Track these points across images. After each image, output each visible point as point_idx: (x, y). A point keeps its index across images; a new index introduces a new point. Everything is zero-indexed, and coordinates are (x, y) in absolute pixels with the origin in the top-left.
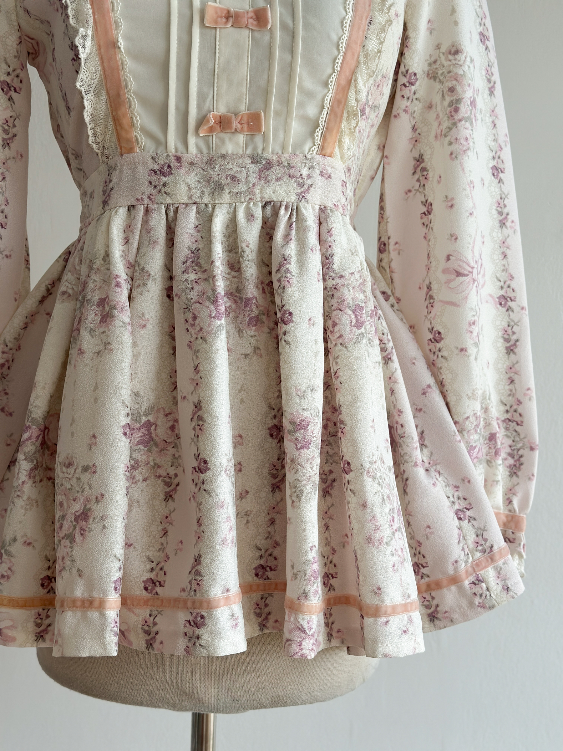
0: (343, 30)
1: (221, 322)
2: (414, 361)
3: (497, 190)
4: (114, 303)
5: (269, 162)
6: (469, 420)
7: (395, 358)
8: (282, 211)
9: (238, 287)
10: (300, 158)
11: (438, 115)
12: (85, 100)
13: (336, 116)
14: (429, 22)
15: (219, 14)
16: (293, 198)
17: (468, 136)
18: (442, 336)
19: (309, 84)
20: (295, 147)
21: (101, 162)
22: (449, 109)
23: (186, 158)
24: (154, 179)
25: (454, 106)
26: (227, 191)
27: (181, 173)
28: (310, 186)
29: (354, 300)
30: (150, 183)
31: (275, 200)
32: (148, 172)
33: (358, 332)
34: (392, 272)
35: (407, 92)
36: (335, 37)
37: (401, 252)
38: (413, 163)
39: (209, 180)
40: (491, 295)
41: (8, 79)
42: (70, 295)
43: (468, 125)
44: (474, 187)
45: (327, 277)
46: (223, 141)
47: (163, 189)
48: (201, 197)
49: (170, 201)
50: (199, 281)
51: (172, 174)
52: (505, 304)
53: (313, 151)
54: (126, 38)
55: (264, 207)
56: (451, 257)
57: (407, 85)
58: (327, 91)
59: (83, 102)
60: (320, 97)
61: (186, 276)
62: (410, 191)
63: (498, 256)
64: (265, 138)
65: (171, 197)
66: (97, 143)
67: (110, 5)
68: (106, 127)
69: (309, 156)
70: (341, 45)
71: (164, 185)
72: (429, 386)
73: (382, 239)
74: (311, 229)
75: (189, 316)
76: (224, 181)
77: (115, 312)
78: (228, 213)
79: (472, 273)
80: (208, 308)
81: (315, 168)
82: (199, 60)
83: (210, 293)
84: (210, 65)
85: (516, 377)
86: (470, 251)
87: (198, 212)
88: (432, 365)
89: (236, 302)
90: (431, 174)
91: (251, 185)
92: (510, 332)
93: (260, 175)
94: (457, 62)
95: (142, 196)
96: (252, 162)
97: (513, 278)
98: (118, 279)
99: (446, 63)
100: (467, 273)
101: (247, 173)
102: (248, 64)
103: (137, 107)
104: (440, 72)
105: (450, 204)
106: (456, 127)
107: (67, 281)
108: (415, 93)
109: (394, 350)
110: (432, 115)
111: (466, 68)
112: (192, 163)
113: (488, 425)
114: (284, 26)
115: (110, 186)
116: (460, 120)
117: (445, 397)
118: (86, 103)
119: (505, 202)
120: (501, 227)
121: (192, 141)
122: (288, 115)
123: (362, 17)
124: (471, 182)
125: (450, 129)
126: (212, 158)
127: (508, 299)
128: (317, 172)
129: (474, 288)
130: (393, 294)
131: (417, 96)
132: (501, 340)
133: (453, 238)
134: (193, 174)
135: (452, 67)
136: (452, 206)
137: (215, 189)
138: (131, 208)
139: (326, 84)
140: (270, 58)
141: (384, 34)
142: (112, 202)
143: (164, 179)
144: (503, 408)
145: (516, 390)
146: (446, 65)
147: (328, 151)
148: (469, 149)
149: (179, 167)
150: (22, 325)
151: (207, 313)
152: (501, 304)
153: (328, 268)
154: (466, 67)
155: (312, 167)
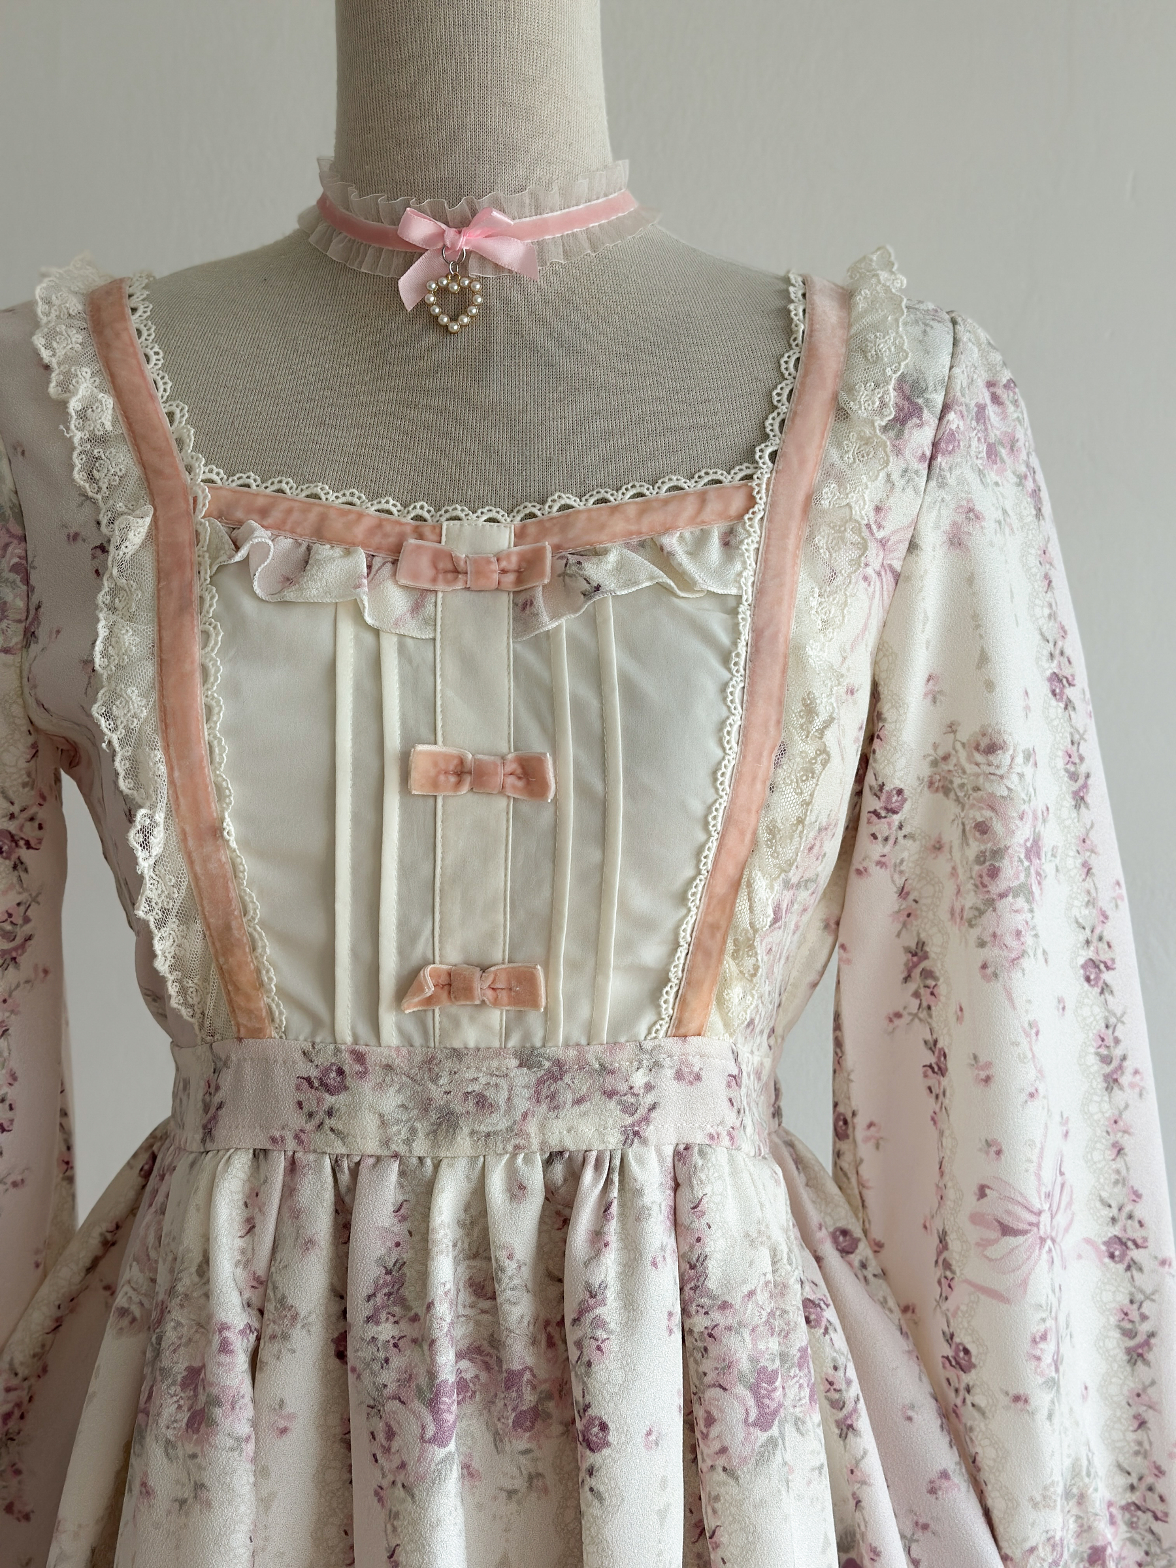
0: (717, 790)
1: (447, 1449)
2: (910, 1413)
3: (1097, 1010)
4: (215, 1391)
5: (559, 1063)
6: (1035, 1553)
7: (863, 1423)
8: (588, 1175)
9: (492, 1335)
10: (629, 1050)
11: (954, 868)
12: (156, 941)
13: (707, 954)
14: (928, 680)
15: (442, 766)
16: (613, 1140)
17: (1020, 928)
18: (973, 1360)
19: (642, 901)
20: (615, 1029)
21: (199, 1038)
22: (977, 868)
23: (375, 1055)
24: (309, 1097)
25: (987, 864)
26: (466, 1130)
27: (366, 1086)
28: (653, 1107)
29: (754, 1360)
30: (300, 1104)
31: (572, 1148)
32: (295, 1081)
33: (762, 1437)
34: (861, 1185)
35: (881, 827)
36: (698, 808)
37: (881, 1142)
38: (903, 958)
39: (425, 1105)
40: (1088, 1241)
41: (12, 827)
42: (134, 1320)
43: (1021, 902)
44: (1037, 1033)
45: (693, 1309)
46: (456, 1023)
47: (327, 1121)
48: (408, 1142)
49: (342, 1150)
50: (401, 1343)
51: (346, 1088)
52: (1123, 1255)
53: (657, 1031)
54: (238, 816)
55: (548, 1162)
56: (988, 1191)
57: (883, 813)
58: (684, 911)
59: (152, 945)
60: (669, 924)
61: (372, 1330)
62: (898, 1015)
63: (1102, 1154)
64: (549, 1016)
65: (343, 1139)
66: (186, 1004)
67: (204, 751)
68: (206, 979)
69: (648, 1045)
70: (712, 823)
71: (330, 1113)
72: (944, 1475)
73: (841, 1109)
74: (655, 1208)
75: (380, 1426)
76: (458, 1107)
77: (218, 1412)
78: (468, 1178)
79: (1037, 1225)
80: (418, 1417)
81: (663, 1067)
82: (401, 861)
83: (423, 1380)
84: (426, 869)
85: (1149, 1416)
86: (1033, 1178)
87: (402, 1174)
88: (950, 1417)
89: (487, 1367)
90: (942, 989)
91: (518, 1117)
92: (1134, 1315)
93: (537, 1092)
94: (992, 769)
95: (283, 1133)
96: (521, 1065)
97: (1139, 1196)
98: (226, 1334)
99: (970, 768)
100: (1026, 1227)
101: (511, 1090)
102: (506, 869)
103: (268, 949)
104: (957, 781)
105: (983, 1075)
106: (994, 910)
107: (129, 1282)
108: (900, 827)
109: (862, 1405)
110: (941, 866)
111: (1013, 781)
112: (389, 1068)
113: (1084, 1529)
114: (583, 789)
115: (217, 1099)
116: (1002, 896)
117: (981, 1496)
118: (158, 947)
119: (1116, 1034)
120: (1109, 1089)
121: (388, 1021)
122: (599, 968)
123: (761, 754)
124: (1030, 1025)
125: (981, 913)
126: (433, 1058)
127: (1130, 1244)
128: (669, 1073)
129: (1045, 1256)
130: (865, 1232)
131: (906, 830)
132: (1116, 1334)
133: (994, 1149)
134: (392, 1091)
135: (981, 779)
136: (987, 1080)
137: (440, 1124)
138: (260, 1155)
139: (682, 898)
140: (555, 857)
141: (813, 782)
142: (221, 1132)
143: (330, 1100)
144: (1122, 1481)
145: (1151, 1443)
146: (968, 771)
147: (693, 1026)
148: (1024, 953)
149: (363, 1075)
150: (50, 1324)
151: (417, 1431)
152: (1112, 1256)
153: (694, 1289)
154: (1015, 778)
155: (657, 1065)
